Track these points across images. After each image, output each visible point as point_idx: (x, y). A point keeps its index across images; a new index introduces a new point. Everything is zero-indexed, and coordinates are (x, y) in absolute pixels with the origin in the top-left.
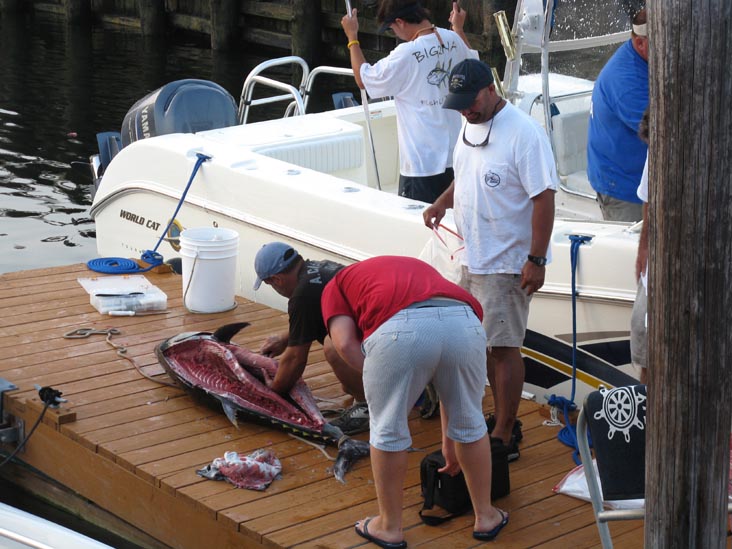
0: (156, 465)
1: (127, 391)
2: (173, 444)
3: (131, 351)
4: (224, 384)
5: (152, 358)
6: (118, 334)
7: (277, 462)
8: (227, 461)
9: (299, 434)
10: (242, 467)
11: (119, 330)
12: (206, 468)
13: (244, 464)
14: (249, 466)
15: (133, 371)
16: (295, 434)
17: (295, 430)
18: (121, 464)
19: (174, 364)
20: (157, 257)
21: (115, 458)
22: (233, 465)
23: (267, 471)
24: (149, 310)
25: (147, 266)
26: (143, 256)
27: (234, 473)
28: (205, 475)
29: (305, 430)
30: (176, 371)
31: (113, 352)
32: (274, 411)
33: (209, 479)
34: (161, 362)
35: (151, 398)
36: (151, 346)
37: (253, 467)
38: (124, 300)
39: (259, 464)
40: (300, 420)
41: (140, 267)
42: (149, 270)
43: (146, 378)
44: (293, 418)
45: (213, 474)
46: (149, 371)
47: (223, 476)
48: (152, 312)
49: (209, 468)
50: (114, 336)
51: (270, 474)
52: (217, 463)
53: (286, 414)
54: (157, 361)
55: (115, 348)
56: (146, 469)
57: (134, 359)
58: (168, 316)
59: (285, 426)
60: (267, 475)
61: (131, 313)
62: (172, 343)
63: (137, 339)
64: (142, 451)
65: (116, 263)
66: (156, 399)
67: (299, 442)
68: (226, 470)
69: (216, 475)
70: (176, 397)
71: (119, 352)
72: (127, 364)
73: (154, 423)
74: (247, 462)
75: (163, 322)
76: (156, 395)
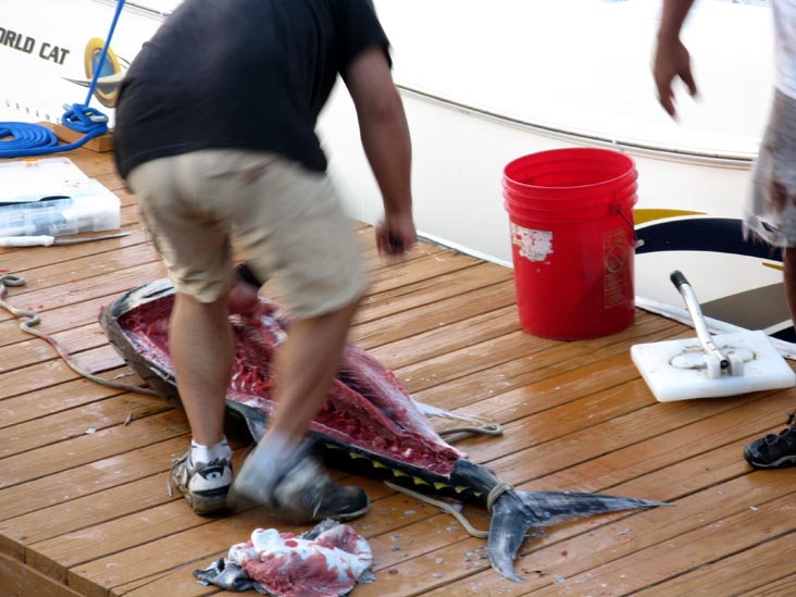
0: (110, 563)
1: (43, 408)
2: (144, 517)
3: (49, 322)
4: (249, 382)
5: (95, 334)
6: (22, 285)
7: (362, 545)
8: (258, 549)
9: (406, 482)
10: (289, 560)
11: (22, 278)
12: (214, 565)
13: (294, 554)
14: (304, 557)
15: (56, 364)
16: (399, 481)
17: (397, 474)
18: (36, 566)
19: (142, 343)
20: (94, 118)
21: (23, 554)
22: (271, 557)
23: (341, 568)
24: (82, 232)
25: (75, 137)
26: (66, 116)
27: (274, 574)
28: (214, 580)
29: (419, 473)
30: (147, 357)
31: (12, 324)
32: (354, 434)
33: (222, 589)
34: (115, 341)
35: (96, 419)
36: (92, 309)
37: (311, 559)
38: (29, 213)
39: (325, 551)
40: (408, 452)
41: (59, 140)
42: (80, 145)
43: (83, 377)
44: (395, 449)
45: (229, 578)
46: (88, 363)
47: (251, 580)
48: (90, 236)
49: (221, 566)
50: (12, 292)
51: (349, 573)
52: (238, 554)
53: (379, 439)
54: (105, 339)
55: (16, 317)
56: (90, 573)
57: (57, 337)
58: (124, 242)
59: (377, 465)
60: (342, 574)
61: (46, 240)
62: (136, 301)
63: (61, 294)
64: (79, 536)
65: (10, 134)
66: (106, 420)
67: (407, 500)
68: (258, 568)
69: (237, 580)
70: (146, 415)
71: (23, 326)
72: (43, 351)
73: (102, 473)
74: (298, 549)
75: (115, 256)
76: (106, 413)
